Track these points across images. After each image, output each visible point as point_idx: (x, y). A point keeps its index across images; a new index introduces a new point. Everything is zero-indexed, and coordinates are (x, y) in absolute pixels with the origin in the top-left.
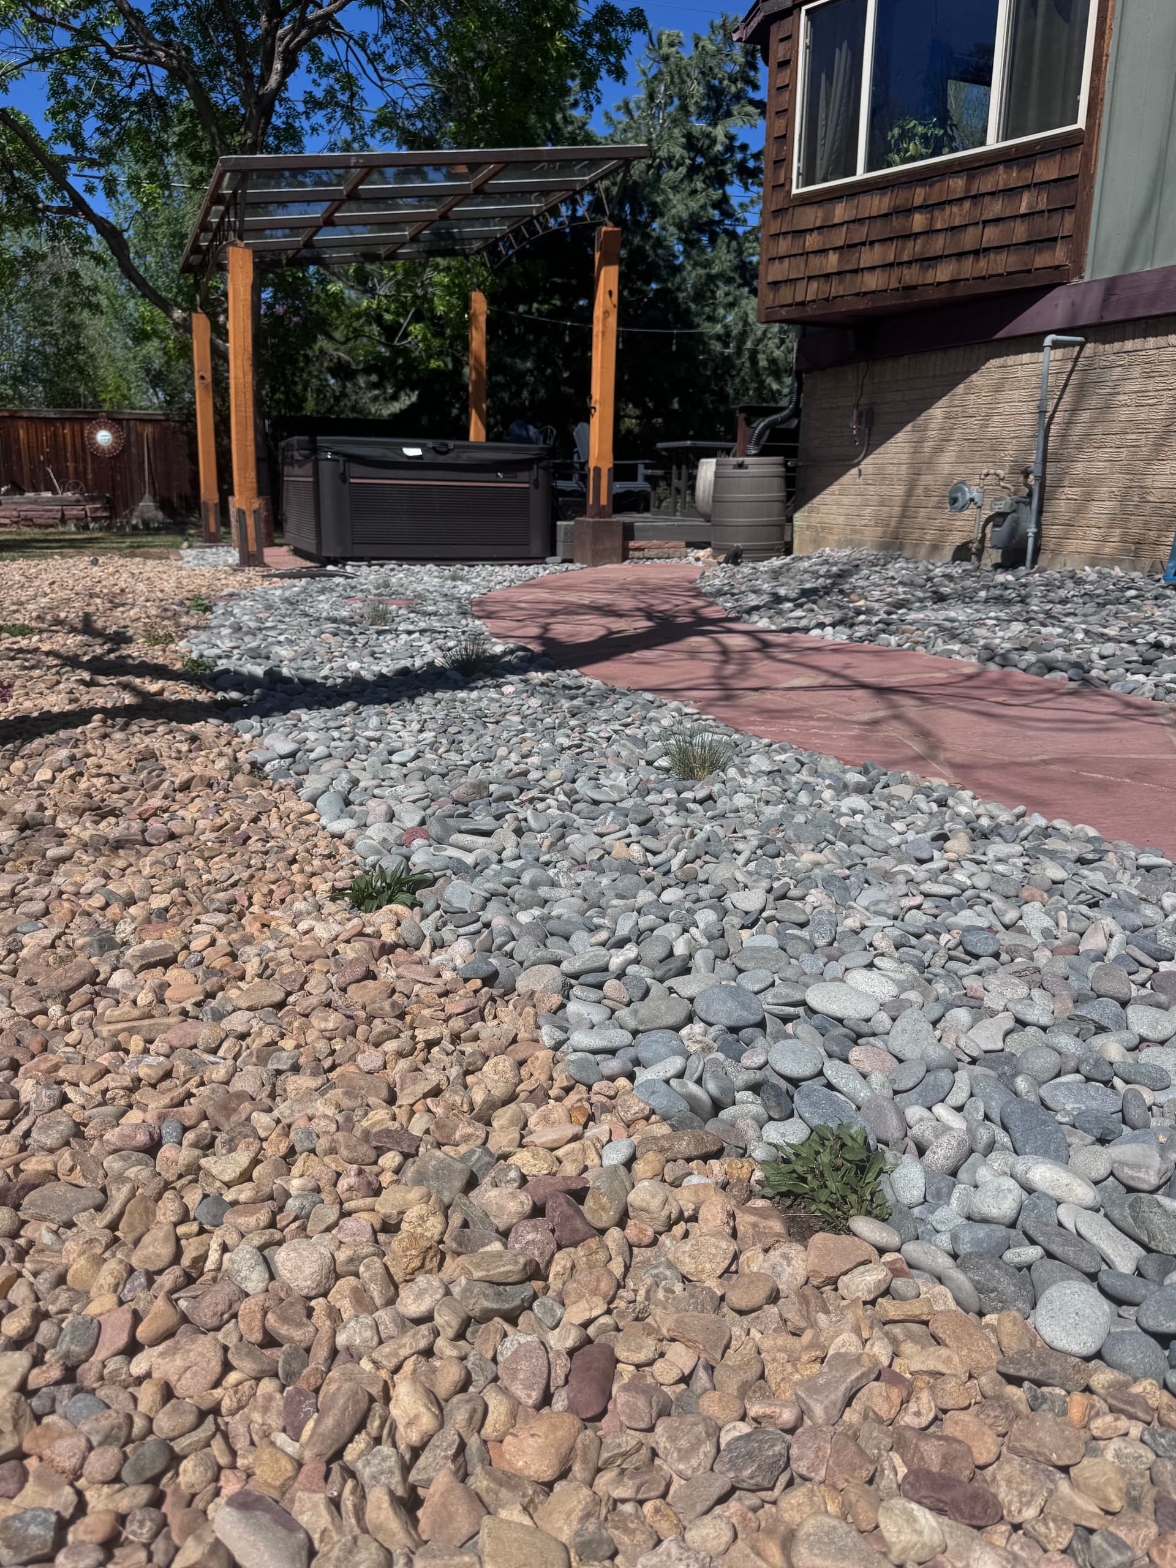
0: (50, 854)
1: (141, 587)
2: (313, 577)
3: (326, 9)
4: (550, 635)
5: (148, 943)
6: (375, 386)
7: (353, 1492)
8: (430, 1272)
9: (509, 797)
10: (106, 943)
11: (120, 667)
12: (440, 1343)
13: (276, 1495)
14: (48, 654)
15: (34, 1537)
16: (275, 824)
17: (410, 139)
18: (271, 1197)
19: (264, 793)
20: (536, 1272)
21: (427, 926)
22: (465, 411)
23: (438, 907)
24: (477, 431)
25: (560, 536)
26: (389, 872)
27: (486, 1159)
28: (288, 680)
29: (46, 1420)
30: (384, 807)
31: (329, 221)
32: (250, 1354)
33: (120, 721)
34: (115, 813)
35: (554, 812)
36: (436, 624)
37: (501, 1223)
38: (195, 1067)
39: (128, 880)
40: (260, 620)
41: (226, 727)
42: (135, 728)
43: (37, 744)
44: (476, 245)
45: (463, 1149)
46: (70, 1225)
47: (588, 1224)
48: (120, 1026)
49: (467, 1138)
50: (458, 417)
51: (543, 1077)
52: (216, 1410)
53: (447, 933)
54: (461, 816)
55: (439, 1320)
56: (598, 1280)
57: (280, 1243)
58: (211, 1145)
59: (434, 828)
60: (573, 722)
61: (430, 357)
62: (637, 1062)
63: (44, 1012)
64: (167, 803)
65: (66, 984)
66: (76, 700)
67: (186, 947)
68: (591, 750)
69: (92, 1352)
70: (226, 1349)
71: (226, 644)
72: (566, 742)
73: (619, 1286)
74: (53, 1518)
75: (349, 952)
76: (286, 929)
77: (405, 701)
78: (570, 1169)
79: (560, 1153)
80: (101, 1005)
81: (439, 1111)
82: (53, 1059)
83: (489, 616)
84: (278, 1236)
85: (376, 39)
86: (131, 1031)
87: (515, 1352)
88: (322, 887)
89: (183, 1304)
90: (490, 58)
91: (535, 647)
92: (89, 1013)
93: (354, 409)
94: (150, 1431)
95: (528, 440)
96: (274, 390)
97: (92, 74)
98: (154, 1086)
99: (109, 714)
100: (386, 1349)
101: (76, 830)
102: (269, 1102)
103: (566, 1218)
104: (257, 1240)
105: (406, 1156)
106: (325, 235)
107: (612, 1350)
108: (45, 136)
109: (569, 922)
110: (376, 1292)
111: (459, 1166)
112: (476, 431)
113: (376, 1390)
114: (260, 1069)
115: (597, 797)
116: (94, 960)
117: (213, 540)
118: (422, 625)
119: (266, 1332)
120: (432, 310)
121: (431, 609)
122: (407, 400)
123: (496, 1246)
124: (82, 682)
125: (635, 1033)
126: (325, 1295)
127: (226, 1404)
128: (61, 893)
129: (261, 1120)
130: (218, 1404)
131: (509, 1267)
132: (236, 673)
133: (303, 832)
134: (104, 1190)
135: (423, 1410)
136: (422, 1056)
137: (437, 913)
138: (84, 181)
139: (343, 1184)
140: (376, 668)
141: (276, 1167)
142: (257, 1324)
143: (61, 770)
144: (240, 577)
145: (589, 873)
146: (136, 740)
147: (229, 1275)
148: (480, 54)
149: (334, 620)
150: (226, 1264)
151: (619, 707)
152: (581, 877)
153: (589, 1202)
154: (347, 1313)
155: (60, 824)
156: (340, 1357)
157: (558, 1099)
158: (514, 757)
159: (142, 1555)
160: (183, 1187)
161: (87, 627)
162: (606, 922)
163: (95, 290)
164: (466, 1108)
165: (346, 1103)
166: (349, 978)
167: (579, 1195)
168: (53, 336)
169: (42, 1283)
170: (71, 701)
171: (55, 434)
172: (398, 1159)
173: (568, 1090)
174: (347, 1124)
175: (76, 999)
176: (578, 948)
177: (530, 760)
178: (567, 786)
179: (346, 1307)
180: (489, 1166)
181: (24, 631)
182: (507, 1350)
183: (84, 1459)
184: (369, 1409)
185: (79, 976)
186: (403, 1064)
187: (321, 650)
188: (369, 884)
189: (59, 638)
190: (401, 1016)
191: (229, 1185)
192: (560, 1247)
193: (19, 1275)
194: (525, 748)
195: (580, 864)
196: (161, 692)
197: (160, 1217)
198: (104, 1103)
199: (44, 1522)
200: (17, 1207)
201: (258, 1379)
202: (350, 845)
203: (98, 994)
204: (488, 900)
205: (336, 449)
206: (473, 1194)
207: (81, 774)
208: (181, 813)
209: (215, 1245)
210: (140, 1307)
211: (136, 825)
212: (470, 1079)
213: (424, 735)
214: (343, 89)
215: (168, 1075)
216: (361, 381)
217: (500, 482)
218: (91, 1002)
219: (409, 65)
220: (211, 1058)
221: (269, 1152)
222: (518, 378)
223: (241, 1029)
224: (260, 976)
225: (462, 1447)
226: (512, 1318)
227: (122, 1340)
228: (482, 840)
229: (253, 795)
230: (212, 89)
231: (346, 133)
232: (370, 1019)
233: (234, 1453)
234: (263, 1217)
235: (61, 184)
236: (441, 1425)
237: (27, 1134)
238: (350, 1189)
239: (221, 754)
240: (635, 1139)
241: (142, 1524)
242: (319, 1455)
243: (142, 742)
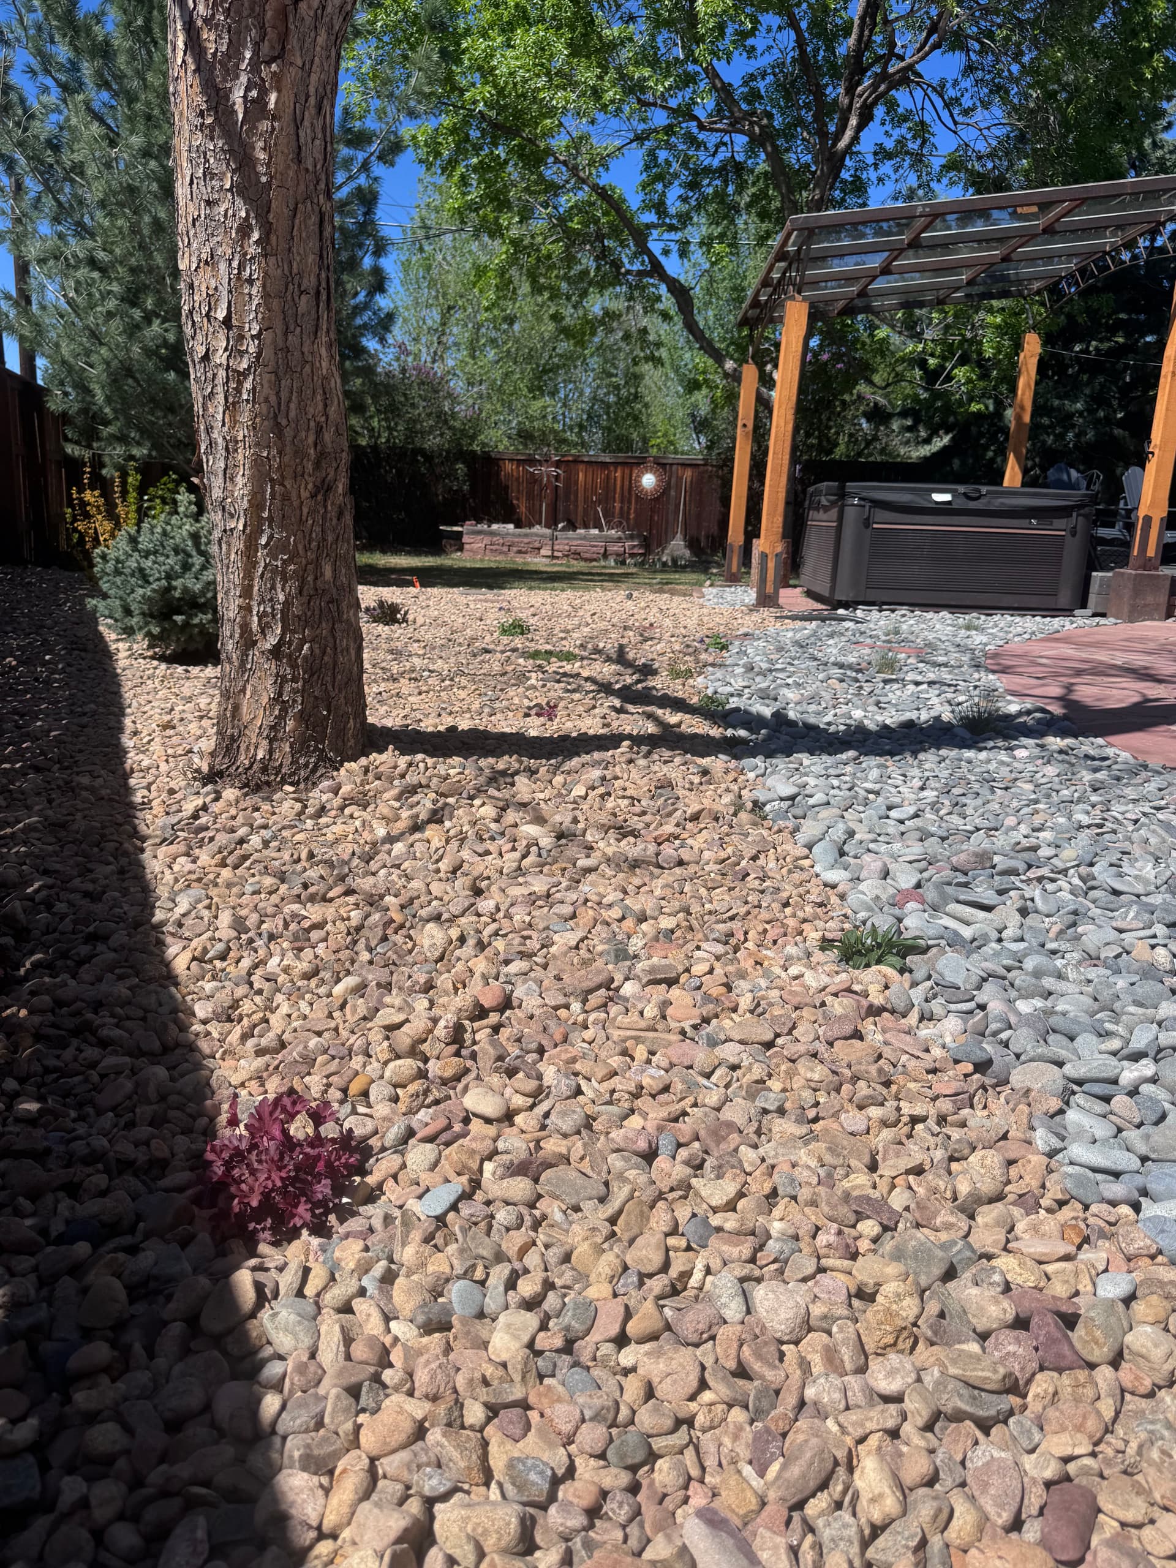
0: (580, 863)
1: (668, 622)
2: (823, 620)
3: (908, 61)
4: (1074, 697)
5: (655, 960)
6: (909, 429)
7: (812, 1547)
8: (902, 1352)
9: (1015, 872)
10: (621, 954)
11: (644, 698)
12: (907, 1429)
13: (740, 1524)
14: (587, 679)
15: (534, 1484)
16: (772, 864)
17: (979, 182)
18: (753, 1233)
19: (765, 833)
20: (1014, 1387)
21: (917, 995)
22: (1002, 452)
23: (929, 977)
24: (1012, 478)
25: (1094, 587)
26: (880, 931)
27: (968, 1254)
28: (793, 724)
29: (547, 1381)
30: (879, 864)
31: (886, 271)
32: (724, 1378)
33: (644, 749)
34: (635, 834)
35: (1065, 895)
36: (946, 676)
37: (981, 1325)
38: (691, 1087)
39: (642, 898)
40: (771, 662)
41: (733, 764)
42: (656, 757)
43: (575, 762)
44: (1036, 286)
45: (944, 1236)
46: (577, 1209)
47: (1076, 1353)
48: (629, 1033)
49: (948, 1226)
50: (992, 460)
51: (1035, 1184)
52: (690, 1422)
53: (937, 1006)
54: (959, 884)
55: (909, 1405)
56: (1085, 1417)
57: (759, 1280)
58: (700, 1166)
59: (930, 894)
60: (1094, 798)
61: (971, 399)
62: (1144, 1193)
63: (567, 1007)
64: (678, 830)
65: (587, 985)
66: (608, 725)
67: (687, 970)
68: (1114, 832)
69: (588, 1332)
70: (703, 1368)
71: (739, 683)
72: (1085, 820)
73: (1107, 1431)
74: (549, 1473)
75: (838, 1006)
76: (777, 970)
77: (908, 755)
78: (1060, 1289)
79: (1050, 1268)
80: (614, 1009)
81: (921, 1191)
82: (573, 1052)
83: (1004, 670)
84: (757, 1273)
85: (956, 83)
86: (638, 1040)
87: (987, 1464)
88: (814, 936)
89: (668, 1312)
90: (1077, 89)
91: (1056, 709)
92: (603, 1015)
93: (883, 451)
94: (632, 1422)
95: (1071, 486)
96: (808, 435)
97: (682, 147)
98: (654, 1096)
99: (637, 740)
100: (853, 1416)
101: (601, 844)
102: (755, 1137)
103: (1052, 1341)
104: (741, 1271)
105: (886, 1229)
106: (880, 284)
107: (1095, 1498)
108: (634, 208)
109: (1075, 1021)
110: (847, 1355)
111: (940, 1253)
112: (1012, 475)
113: (841, 1455)
114: (749, 1104)
115: (1118, 886)
116: (610, 967)
117: (733, 579)
118: (931, 676)
119: (740, 1363)
120: (980, 353)
121: (941, 659)
122: (942, 441)
123: (974, 1347)
124: (613, 708)
125: (1144, 1159)
126: (796, 1343)
127: (700, 1420)
128: (587, 900)
129: (748, 1155)
130: (694, 1416)
131: (988, 1373)
132: (746, 712)
133: (797, 876)
134: (606, 1184)
135: (888, 1491)
136: (906, 1129)
137: (928, 984)
138: (661, 245)
139: (822, 1239)
140: (880, 718)
141: (759, 1206)
142: (733, 1352)
143: (593, 788)
144: (756, 617)
145: (1102, 971)
146: (655, 768)
147: (710, 1299)
148: (1064, 87)
149: (841, 666)
150: (707, 1286)
151: (1151, 787)
152: (1092, 973)
153: (1080, 1331)
154: (817, 1368)
155: (589, 837)
156: (808, 1410)
157: (1049, 1211)
158: (1024, 829)
159: (619, 1535)
160: (674, 1200)
161: (621, 657)
162: (1120, 1029)
163: (658, 345)
164: (949, 1195)
165: (828, 1158)
166: (836, 1033)
167: (1070, 1321)
168: (617, 387)
169: (553, 1255)
170: (605, 725)
171: (608, 477)
172: (877, 1229)
173: (1061, 1204)
174: (828, 1181)
175: (595, 999)
176: (1084, 1052)
177: (1041, 835)
178: (1083, 870)
179: (817, 1362)
180: (970, 1262)
181: (569, 657)
182: (979, 1458)
183: (577, 1428)
184: (833, 1472)
185: (598, 980)
186: (887, 1134)
187: (827, 696)
188: (858, 940)
189: (597, 666)
190: (887, 1084)
191: (715, 1210)
192: (1042, 1369)
193: (534, 1243)
194: (1037, 821)
195: (1092, 959)
196: (679, 725)
197: (653, 1224)
198: (610, 1103)
199: (542, 1473)
200: (536, 1180)
201: (730, 1406)
202: (842, 897)
203: (611, 999)
204: (984, 980)
205: (864, 494)
206: (951, 1285)
207: (609, 794)
208: (690, 841)
209: (700, 1266)
210: (632, 1303)
211: (652, 848)
212: (954, 1166)
213: (925, 793)
214: (914, 137)
215: (666, 1089)
216: (895, 425)
217: (1033, 528)
218: (605, 1005)
219: (986, 105)
220: (704, 1082)
221: (754, 1188)
222: (1066, 420)
223: (733, 1060)
224: (752, 1012)
225: (923, 1543)
226: (985, 1427)
227: (614, 1330)
228: (982, 914)
229: (755, 833)
230: (787, 150)
231: (912, 180)
232: (855, 1079)
233: (703, 1469)
234: (746, 1251)
235: (643, 249)
236: (904, 1513)
237: (547, 1115)
238: (829, 1246)
239: (728, 790)
240: (1138, 1276)
241: (620, 1506)
242: (783, 1499)
243: (663, 771)
